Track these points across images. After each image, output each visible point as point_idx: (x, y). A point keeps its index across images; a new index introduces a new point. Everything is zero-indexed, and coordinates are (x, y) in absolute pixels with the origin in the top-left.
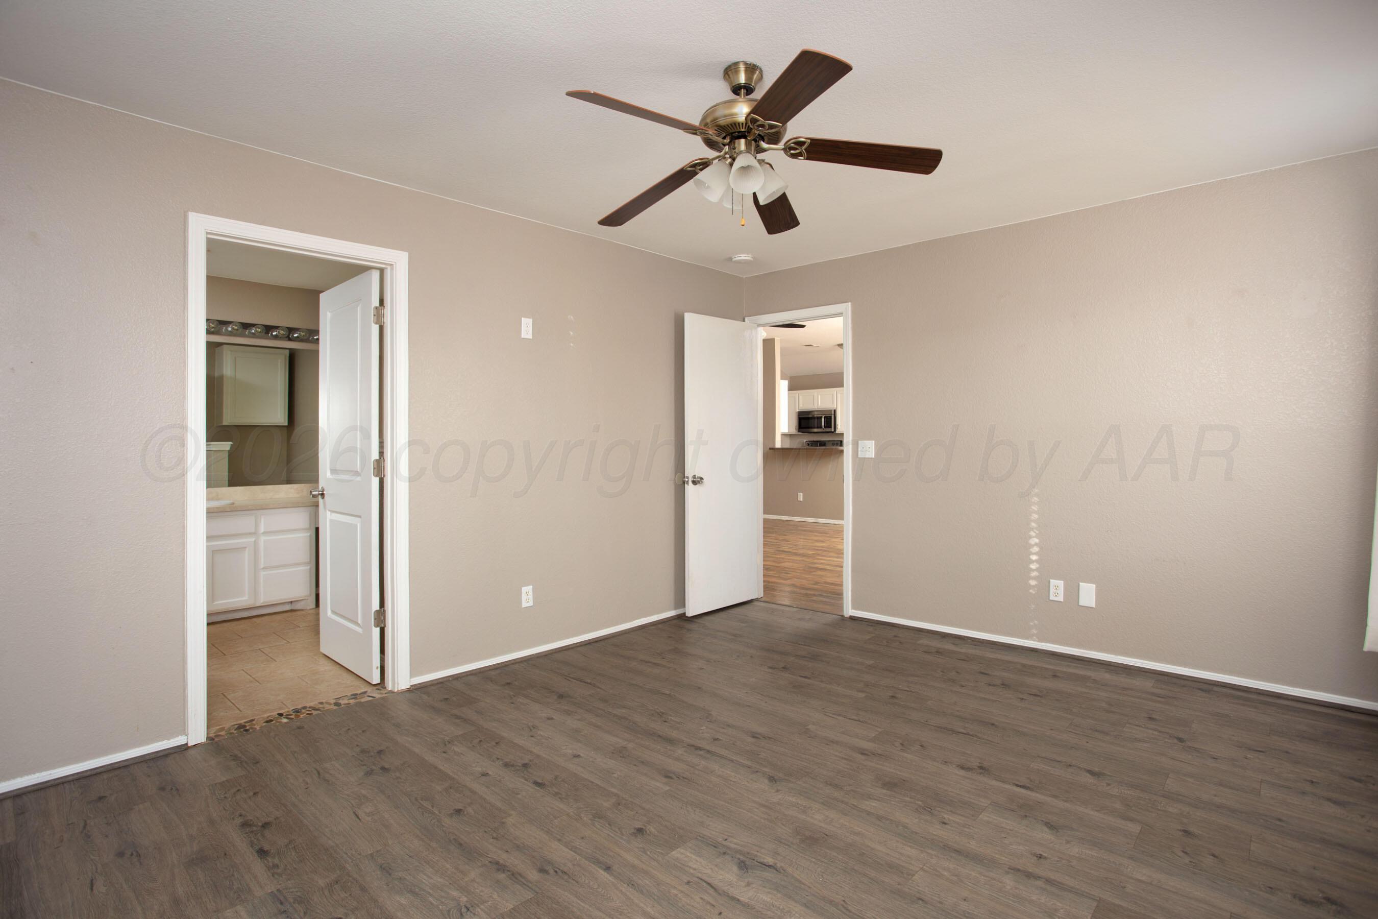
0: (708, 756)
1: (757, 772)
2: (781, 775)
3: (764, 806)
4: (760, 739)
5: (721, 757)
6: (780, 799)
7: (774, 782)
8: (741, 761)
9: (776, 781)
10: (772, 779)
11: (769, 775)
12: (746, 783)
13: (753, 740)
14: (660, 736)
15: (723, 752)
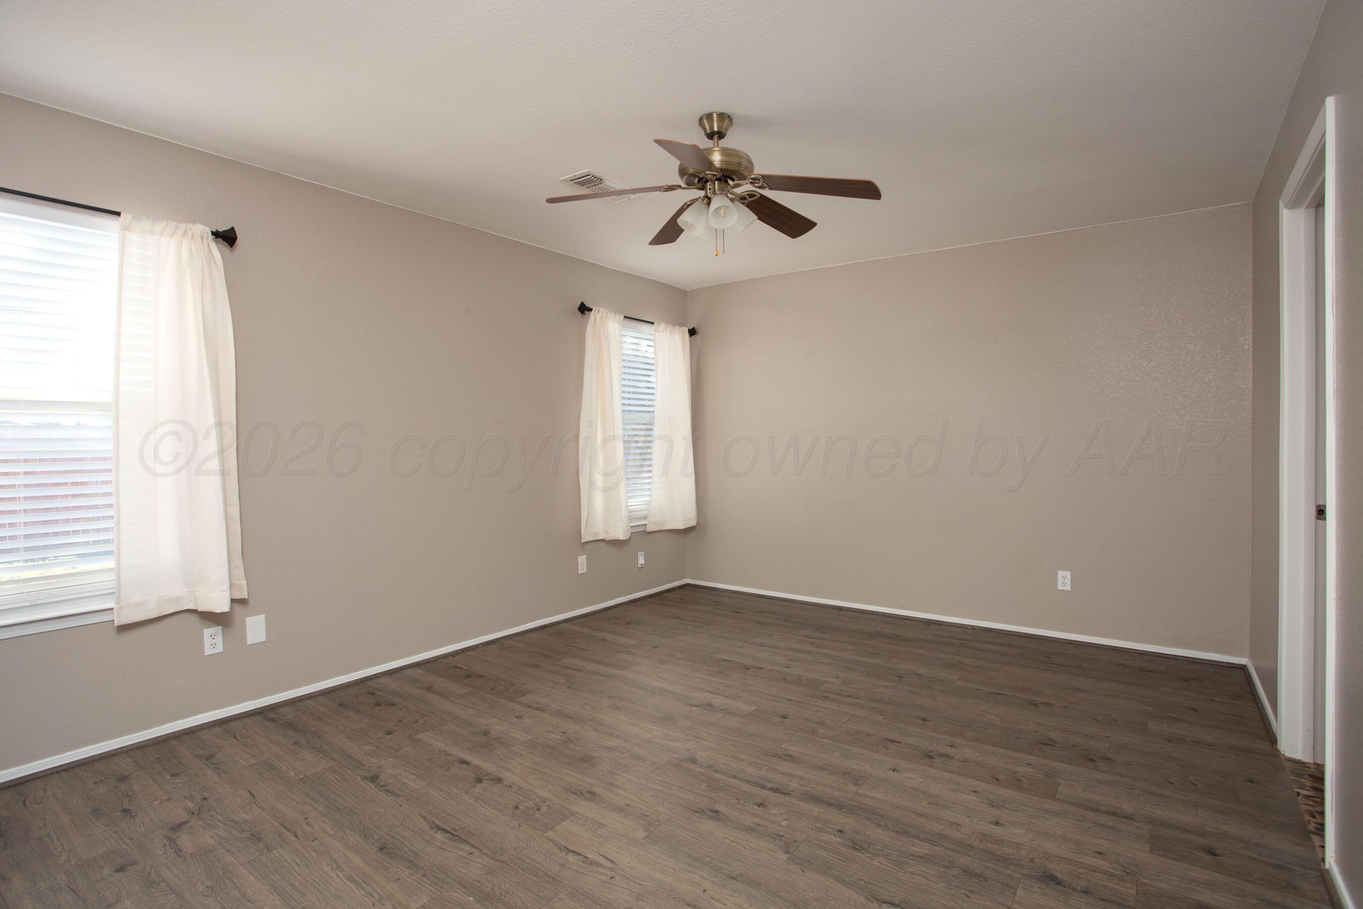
0: (761, 782)
1: (708, 767)
2: (685, 765)
3: (699, 738)
4: (708, 810)
5: (749, 782)
6: (686, 744)
7: (691, 758)
8: (725, 778)
9: (690, 758)
10: (693, 761)
11: (696, 764)
12: (716, 755)
13: (717, 807)
14: (830, 804)
15: (747, 788)
